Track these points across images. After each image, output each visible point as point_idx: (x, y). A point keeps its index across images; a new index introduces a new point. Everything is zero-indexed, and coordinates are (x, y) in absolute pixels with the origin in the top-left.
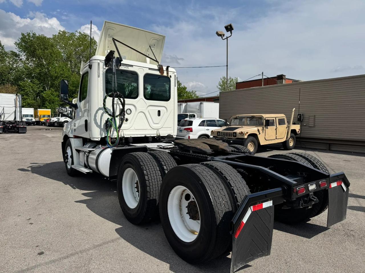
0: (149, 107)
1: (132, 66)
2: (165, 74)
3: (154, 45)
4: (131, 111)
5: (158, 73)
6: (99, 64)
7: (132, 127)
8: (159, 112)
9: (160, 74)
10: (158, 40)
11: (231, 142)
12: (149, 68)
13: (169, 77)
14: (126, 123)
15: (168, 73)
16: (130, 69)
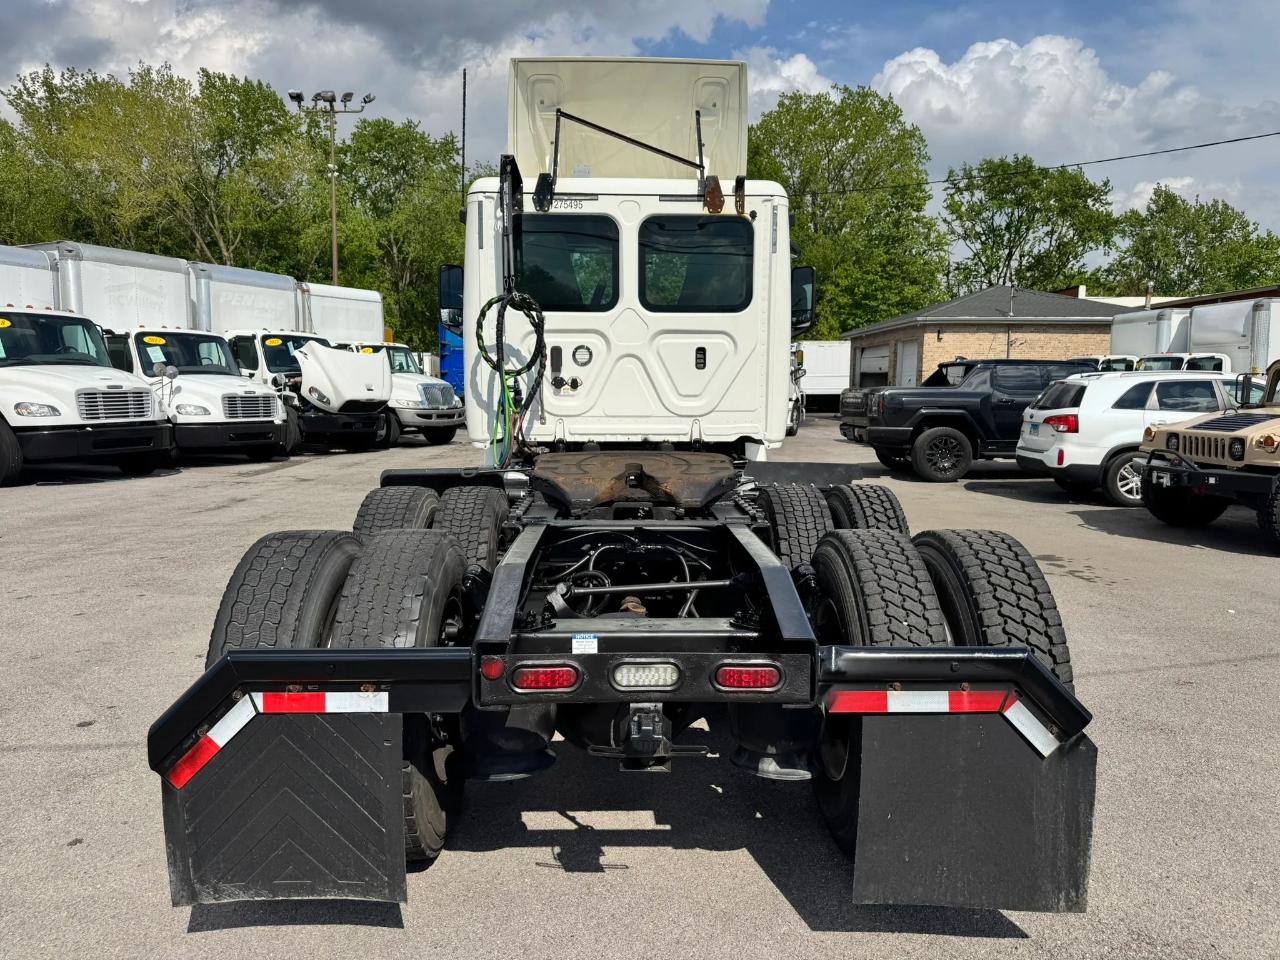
0: (661, 336)
1: (594, 196)
2: (729, 208)
3: (715, 105)
4: (591, 354)
5: (697, 209)
6: (480, 204)
7: (594, 406)
8: (701, 351)
9: (705, 211)
10: (725, 82)
11: (1212, 480)
12: (660, 196)
13: (745, 220)
14: (572, 396)
15: (740, 204)
16: (588, 208)
